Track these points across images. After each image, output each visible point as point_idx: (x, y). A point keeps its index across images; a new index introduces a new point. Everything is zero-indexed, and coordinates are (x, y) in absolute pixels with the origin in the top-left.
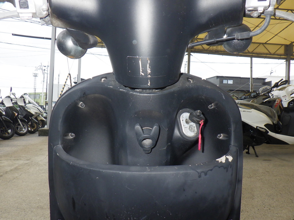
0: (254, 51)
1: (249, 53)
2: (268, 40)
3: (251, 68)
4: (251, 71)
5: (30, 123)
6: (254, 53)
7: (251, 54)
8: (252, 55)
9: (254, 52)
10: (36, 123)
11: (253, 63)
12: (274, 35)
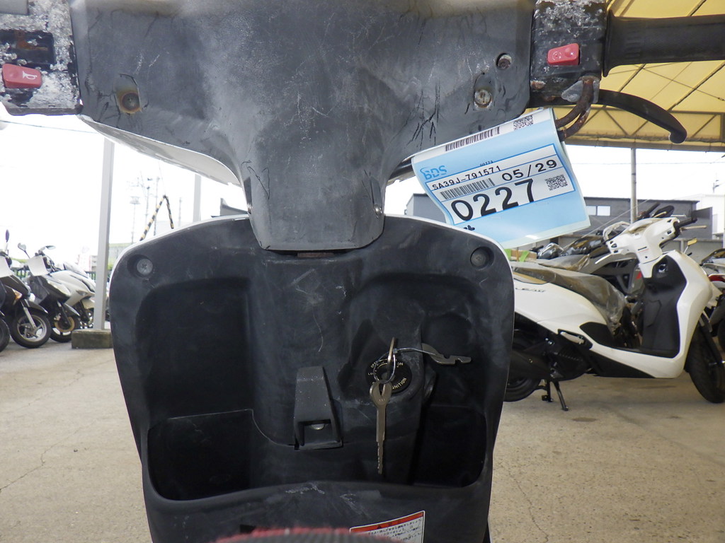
0: (641, 130)
1: (625, 137)
2: (677, 102)
3: (634, 174)
4: (634, 183)
5: (58, 318)
6: (639, 138)
7: (632, 140)
8: (635, 143)
9: (638, 134)
10: (74, 316)
11: (637, 162)
12: (691, 90)
